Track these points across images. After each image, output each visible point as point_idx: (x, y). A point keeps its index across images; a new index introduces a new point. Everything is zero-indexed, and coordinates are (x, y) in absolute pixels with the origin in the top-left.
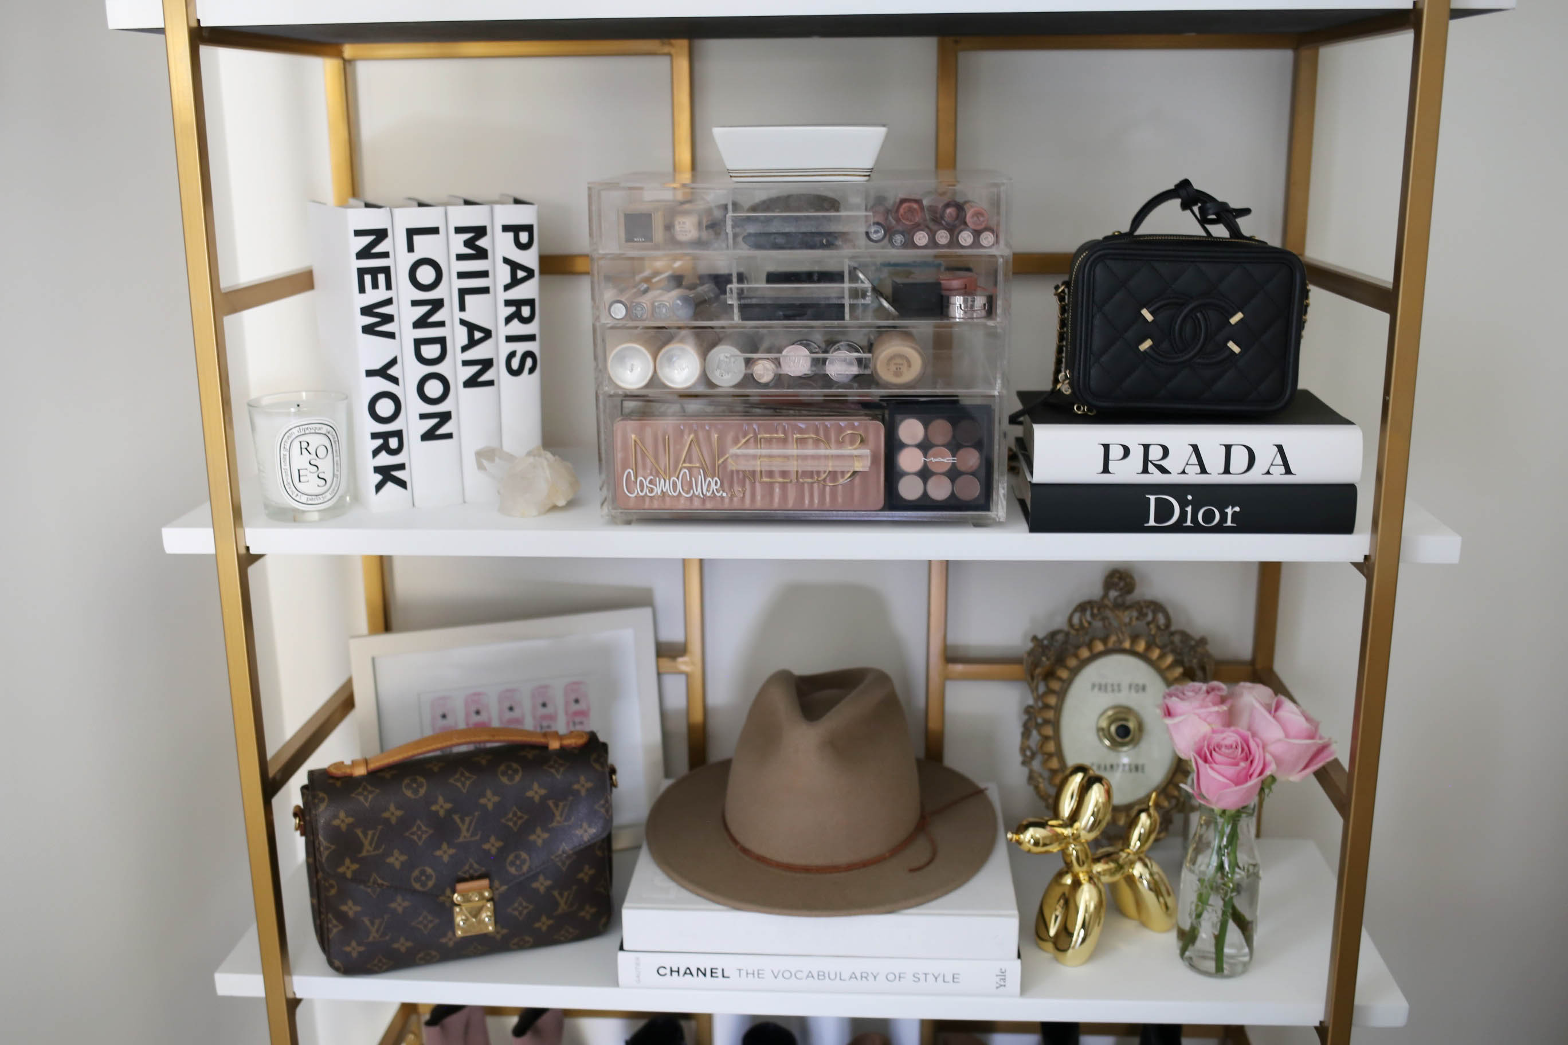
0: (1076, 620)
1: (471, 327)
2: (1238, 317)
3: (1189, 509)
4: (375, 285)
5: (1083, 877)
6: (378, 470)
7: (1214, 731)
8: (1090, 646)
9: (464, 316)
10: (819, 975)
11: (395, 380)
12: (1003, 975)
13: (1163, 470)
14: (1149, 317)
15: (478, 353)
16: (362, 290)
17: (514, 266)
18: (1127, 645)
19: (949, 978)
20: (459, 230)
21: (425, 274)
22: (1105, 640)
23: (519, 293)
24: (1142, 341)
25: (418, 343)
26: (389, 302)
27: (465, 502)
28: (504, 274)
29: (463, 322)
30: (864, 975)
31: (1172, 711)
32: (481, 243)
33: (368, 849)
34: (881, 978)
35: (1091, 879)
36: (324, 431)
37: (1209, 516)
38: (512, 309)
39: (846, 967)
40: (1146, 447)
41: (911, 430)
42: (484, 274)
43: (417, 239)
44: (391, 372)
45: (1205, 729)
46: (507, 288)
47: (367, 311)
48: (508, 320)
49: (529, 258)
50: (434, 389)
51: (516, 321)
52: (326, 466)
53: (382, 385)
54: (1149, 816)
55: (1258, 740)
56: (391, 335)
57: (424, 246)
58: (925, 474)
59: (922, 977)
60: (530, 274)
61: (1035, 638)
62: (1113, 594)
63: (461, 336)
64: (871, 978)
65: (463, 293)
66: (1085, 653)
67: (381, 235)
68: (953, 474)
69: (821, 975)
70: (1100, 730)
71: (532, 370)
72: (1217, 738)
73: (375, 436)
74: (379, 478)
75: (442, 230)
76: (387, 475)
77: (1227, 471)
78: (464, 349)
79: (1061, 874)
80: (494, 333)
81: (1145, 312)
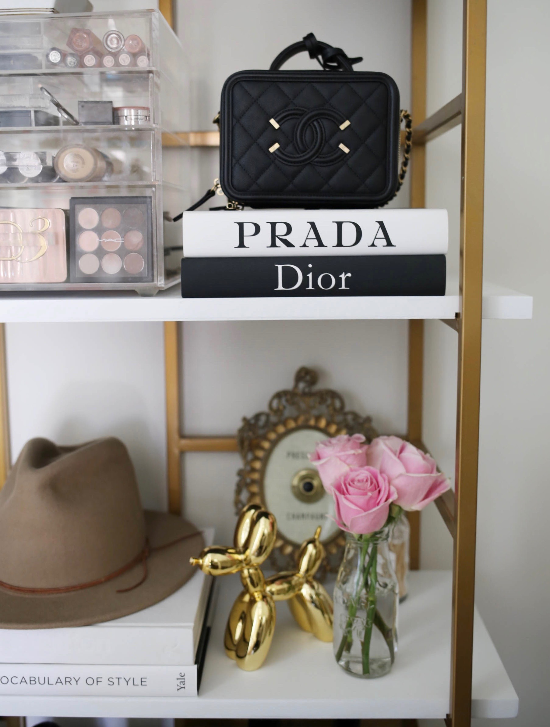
0: (275, 404)
2: (347, 123)
3: (310, 275)
5: (258, 596)
7: (351, 470)
8: (284, 423)
10: (30, 681)
12: (182, 678)
13: (288, 244)
14: (276, 126)
18: (312, 422)
19: (137, 682)
22: (296, 419)
24: (272, 144)
30: (68, 680)
31: (321, 455)
34: (82, 682)
35: (264, 597)
37: (326, 281)
39: (53, 673)
40: (273, 225)
41: (88, 216)
45: (345, 469)
54: (315, 547)
55: (384, 475)
58: (100, 253)
59: (116, 681)
61: (245, 419)
62: (302, 385)
64: (73, 682)
66: (281, 429)
68: (123, 252)
69: (33, 680)
70: (293, 487)
72: (353, 475)
77: (340, 244)
79: (243, 595)
81: (273, 121)
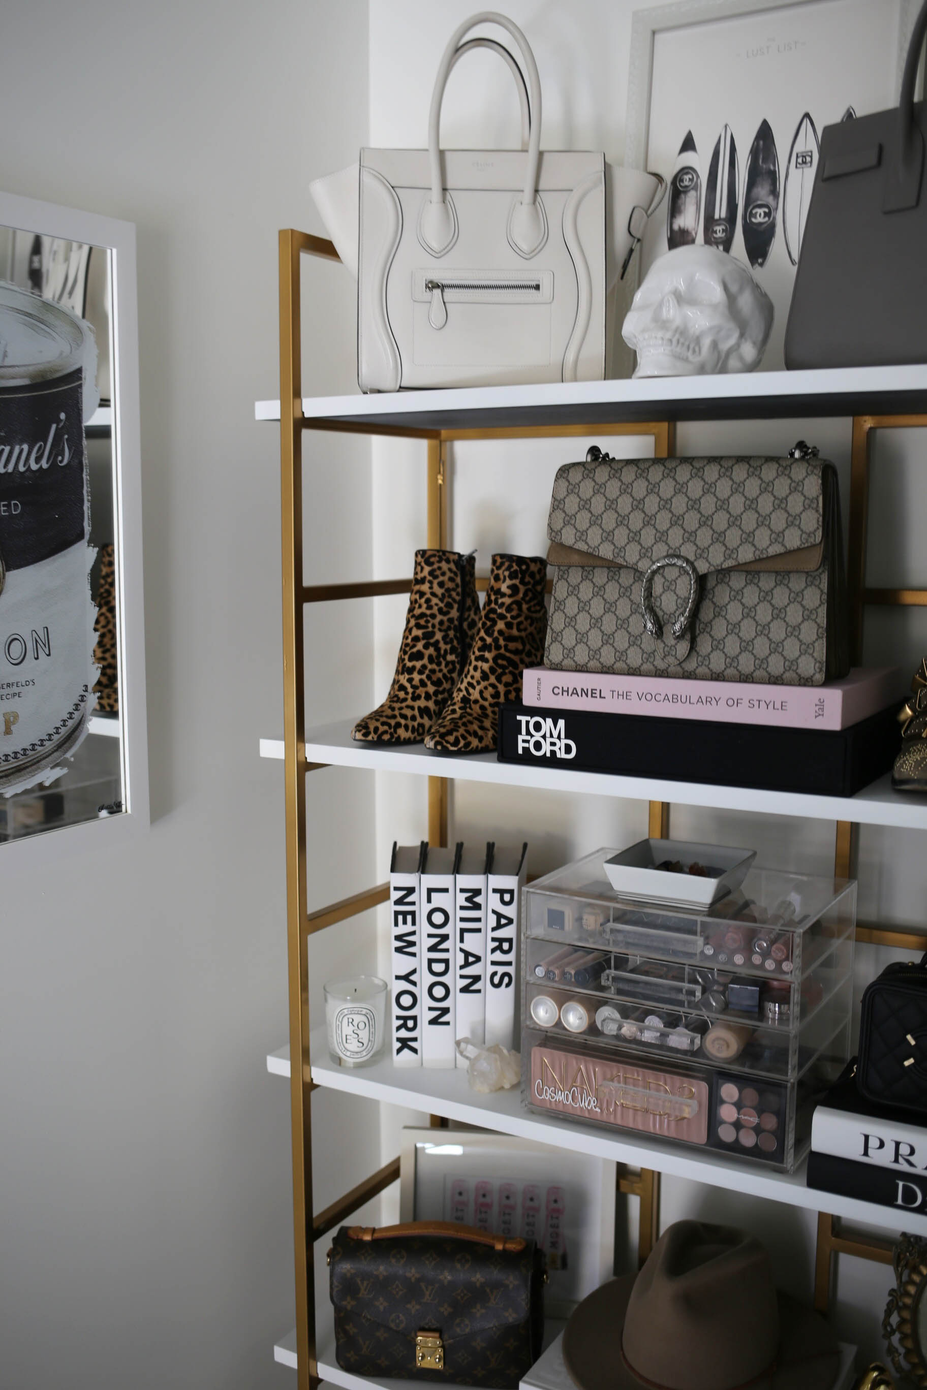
1: (467, 954)
4: (405, 922)
6: (398, 1040)
9: (464, 946)
11: (414, 983)
13: (911, 1164)
14: (912, 1042)
15: (471, 971)
16: (396, 924)
17: (499, 916)
20: (462, 891)
21: (438, 918)
23: (501, 933)
24: (907, 1058)
25: (431, 961)
26: (413, 933)
27: (456, 1067)
28: (492, 921)
29: (461, 950)
32: (477, 900)
33: (363, 1293)
36: (364, 1013)
38: (496, 944)
40: (898, 1144)
41: (729, 1091)
42: (478, 920)
43: (433, 895)
44: (412, 978)
46: (494, 929)
47: (398, 938)
48: (493, 951)
49: (510, 911)
50: (439, 992)
51: (498, 952)
52: (364, 1035)
53: (404, 985)
56: (414, 955)
57: (438, 900)
58: (738, 1125)
60: (510, 921)
63: (461, 960)
65: (463, 931)
68: (758, 1130)
71: (508, 985)
73: (398, 1018)
74: (399, 1045)
75: (451, 890)
76: (405, 1043)
78: (462, 967)
80: (483, 959)
81: (909, 1037)
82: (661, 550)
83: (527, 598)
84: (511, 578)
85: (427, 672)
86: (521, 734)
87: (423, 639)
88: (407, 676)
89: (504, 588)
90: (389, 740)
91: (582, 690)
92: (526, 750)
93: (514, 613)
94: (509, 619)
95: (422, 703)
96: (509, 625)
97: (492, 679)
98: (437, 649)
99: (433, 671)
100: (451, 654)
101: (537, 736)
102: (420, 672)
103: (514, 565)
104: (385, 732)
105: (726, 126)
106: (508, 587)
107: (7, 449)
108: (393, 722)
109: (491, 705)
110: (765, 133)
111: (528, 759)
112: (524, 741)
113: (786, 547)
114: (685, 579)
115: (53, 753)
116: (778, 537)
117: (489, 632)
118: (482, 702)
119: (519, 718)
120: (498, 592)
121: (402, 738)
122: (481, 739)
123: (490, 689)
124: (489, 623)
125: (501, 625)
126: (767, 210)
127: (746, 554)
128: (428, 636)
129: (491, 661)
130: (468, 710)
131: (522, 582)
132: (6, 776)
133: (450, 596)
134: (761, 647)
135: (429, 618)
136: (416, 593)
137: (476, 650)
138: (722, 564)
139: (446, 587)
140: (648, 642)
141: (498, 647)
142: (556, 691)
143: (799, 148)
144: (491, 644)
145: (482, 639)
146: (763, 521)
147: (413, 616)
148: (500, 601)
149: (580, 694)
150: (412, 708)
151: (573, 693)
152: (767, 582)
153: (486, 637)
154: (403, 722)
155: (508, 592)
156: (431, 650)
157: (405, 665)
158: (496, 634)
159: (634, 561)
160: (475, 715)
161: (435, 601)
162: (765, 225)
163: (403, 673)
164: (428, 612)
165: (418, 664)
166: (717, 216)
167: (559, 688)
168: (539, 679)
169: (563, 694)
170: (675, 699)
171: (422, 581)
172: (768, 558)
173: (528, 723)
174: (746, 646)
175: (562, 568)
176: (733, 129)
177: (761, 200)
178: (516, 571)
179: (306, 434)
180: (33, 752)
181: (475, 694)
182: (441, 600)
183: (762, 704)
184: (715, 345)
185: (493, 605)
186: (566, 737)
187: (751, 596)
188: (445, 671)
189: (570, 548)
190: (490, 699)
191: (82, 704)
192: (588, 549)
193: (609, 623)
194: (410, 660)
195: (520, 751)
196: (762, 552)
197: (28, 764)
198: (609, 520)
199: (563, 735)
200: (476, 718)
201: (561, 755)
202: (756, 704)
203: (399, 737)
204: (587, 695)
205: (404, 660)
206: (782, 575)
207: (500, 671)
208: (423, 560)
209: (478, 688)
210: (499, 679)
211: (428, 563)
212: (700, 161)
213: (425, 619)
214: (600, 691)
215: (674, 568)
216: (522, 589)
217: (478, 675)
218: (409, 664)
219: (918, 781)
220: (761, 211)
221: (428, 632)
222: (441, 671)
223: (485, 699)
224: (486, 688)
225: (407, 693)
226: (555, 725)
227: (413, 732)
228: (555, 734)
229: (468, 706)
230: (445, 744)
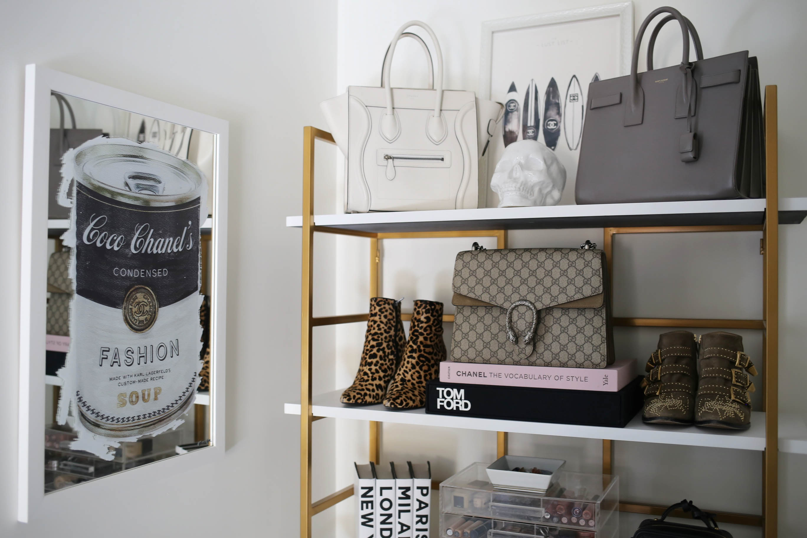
1: (402, 525)
4: (367, 508)
9: (400, 520)
15: (404, 535)
16: (362, 509)
17: (421, 502)
20: (400, 488)
21: (386, 504)
23: (422, 512)
25: (382, 530)
26: (372, 514)
28: (416, 505)
29: (399, 523)
32: (408, 493)
38: (419, 519)
42: (408, 505)
43: (384, 491)
46: (417, 510)
47: (363, 517)
48: (417, 522)
49: (427, 499)
51: (420, 524)
56: (372, 526)
57: (386, 494)
60: (427, 505)
63: (399, 528)
65: (400, 511)
67: (371, 489)
75: (393, 488)
78: (399, 533)
80: (411, 528)
82: (515, 297)
83: (435, 324)
84: (426, 313)
85: (379, 365)
86: (439, 398)
87: (377, 346)
88: (368, 367)
89: (422, 318)
90: (361, 403)
91: (474, 373)
92: (442, 406)
93: (428, 332)
94: (425, 335)
95: (377, 382)
96: (425, 339)
97: (417, 368)
98: (384, 352)
99: (382, 364)
100: (391, 355)
101: (449, 399)
102: (376, 365)
103: (428, 305)
104: (359, 398)
105: (532, 80)
106: (425, 318)
107: (163, 240)
108: (363, 393)
109: (417, 383)
110: (553, 84)
111: (443, 412)
112: (441, 402)
113: (584, 295)
114: (530, 312)
115: (178, 411)
116: (579, 290)
117: (415, 342)
118: (412, 381)
119: (438, 389)
120: (419, 321)
121: (368, 402)
122: (414, 401)
123: (416, 374)
124: (414, 338)
125: (421, 338)
126: (555, 122)
127: (562, 299)
128: (379, 345)
129: (417, 358)
130: (405, 385)
131: (432, 315)
132: (154, 424)
133: (390, 323)
134: (572, 348)
135: (379, 335)
136: (372, 321)
137: (408, 352)
138: (550, 304)
139: (388, 318)
140: (509, 347)
141: (420, 351)
142: (459, 373)
143: (571, 92)
144: (416, 349)
145: (411, 346)
146: (571, 282)
147: (370, 334)
148: (420, 325)
149: (472, 375)
150: (372, 385)
151: (468, 375)
152: (573, 314)
153: (413, 345)
154: (368, 392)
155: (425, 320)
156: (381, 353)
157: (366, 361)
158: (419, 344)
159: (501, 303)
160: (409, 388)
161: (382, 325)
162: (555, 130)
163: (365, 366)
164: (379, 332)
165: (374, 361)
166: (529, 125)
167: (460, 372)
168: (449, 367)
169: (462, 376)
170: (526, 376)
171: (375, 315)
172: (574, 301)
173: (443, 391)
174: (564, 348)
175: (459, 307)
176: (536, 81)
177: (552, 117)
178: (429, 309)
179: (316, 234)
180: (168, 410)
181: (408, 377)
182: (386, 325)
183: (574, 379)
184: (540, 190)
185: (416, 328)
186: (465, 399)
187: (565, 321)
188: (388, 364)
189: (465, 296)
190: (416, 379)
191: (193, 383)
192: (475, 297)
193: (487, 337)
194: (370, 358)
195: (439, 407)
196: (571, 298)
197: (165, 418)
198: (487, 281)
199: (463, 398)
200: (410, 390)
201: (462, 408)
202: (571, 378)
203: (366, 401)
204: (476, 375)
205: (366, 358)
206: (581, 310)
207: (421, 364)
208: (375, 303)
209: (410, 373)
210: (421, 368)
211: (378, 305)
212: (519, 97)
213: (377, 336)
214: (484, 373)
215: (523, 306)
216: (432, 319)
217: (409, 366)
218: (369, 361)
219: (661, 418)
220: (552, 123)
221: (379, 343)
222: (386, 364)
223: (414, 379)
224: (414, 373)
225: (368, 377)
226: (459, 392)
227: (373, 398)
228: (459, 397)
229: (405, 383)
230: (396, 404)
